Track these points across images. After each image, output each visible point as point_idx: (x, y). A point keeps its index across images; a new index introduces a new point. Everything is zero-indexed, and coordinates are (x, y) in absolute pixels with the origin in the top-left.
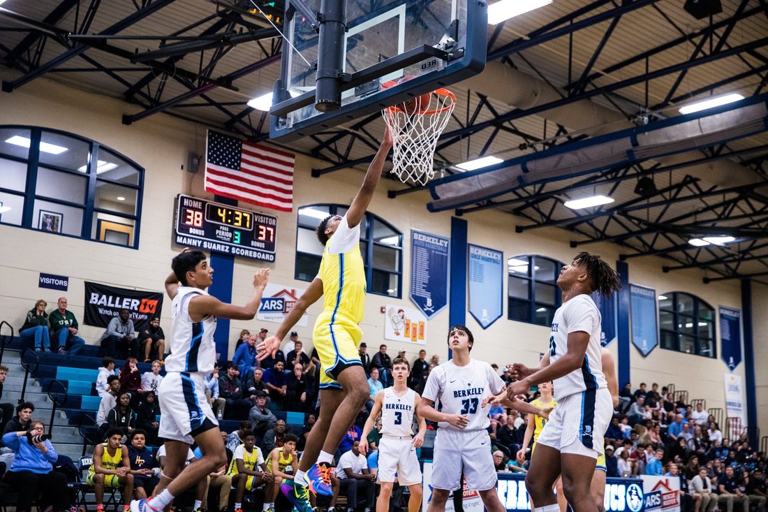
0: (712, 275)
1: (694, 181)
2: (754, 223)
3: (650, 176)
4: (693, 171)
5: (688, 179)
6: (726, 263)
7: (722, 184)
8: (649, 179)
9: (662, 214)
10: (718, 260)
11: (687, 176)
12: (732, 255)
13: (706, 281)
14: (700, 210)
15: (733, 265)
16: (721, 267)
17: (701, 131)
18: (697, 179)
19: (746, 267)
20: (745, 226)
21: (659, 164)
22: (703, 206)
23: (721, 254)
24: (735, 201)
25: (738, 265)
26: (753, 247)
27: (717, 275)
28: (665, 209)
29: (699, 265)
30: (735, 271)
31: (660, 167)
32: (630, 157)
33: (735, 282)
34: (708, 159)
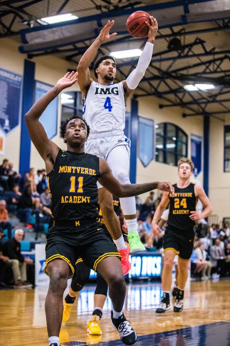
0: (188, 112)
1: (201, 42)
2: (226, 76)
3: (178, 37)
4: (202, 36)
5: (198, 41)
6: (199, 104)
7: (220, 47)
8: (178, 39)
9: (170, 66)
10: (195, 102)
11: (197, 39)
12: (204, 98)
13: (184, 116)
14: (191, 65)
15: (203, 106)
16: (195, 107)
18: (204, 42)
19: (211, 107)
20: (222, 78)
21: (184, 29)
23: (197, 97)
24: (222, 59)
25: (206, 106)
26: (220, 93)
27: (191, 112)
28: (172, 63)
29: (182, 104)
30: (203, 109)
31: (186, 31)
32: (184, 20)
33: (201, 117)
34: (219, 28)
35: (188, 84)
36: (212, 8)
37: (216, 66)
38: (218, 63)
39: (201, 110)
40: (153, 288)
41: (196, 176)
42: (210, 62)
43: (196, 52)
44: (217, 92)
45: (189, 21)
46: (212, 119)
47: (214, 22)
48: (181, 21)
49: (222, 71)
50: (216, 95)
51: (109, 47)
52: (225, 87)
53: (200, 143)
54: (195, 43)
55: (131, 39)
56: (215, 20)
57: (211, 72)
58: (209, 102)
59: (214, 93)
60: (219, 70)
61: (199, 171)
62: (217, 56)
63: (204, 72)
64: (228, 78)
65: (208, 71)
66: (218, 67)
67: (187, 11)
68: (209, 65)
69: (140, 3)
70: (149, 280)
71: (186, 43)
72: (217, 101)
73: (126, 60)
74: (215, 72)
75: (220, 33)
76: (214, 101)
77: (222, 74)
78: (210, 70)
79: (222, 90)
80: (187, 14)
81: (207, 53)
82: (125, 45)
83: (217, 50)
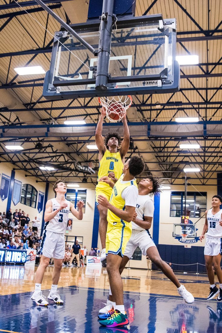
0: (39, 180)
1: (51, 146)
2: (61, 164)
3: (41, 143)
4: (52, 144)
5: (50, 145)
6: (45, 177)
7: (60, 150)
8: (41, 144)
9: (34, 156)
10: (43, 175)
11: (50, 144)
12: (48, 174)
13: (37, 181)
14: (44, 157)
15: (47, 178)
16: (43, 178)
17: (73, 131)
18: (53, 146)
19: (51, 179)
20: (59, 165)
21: (44, 139)
22: (48, 156)
23: (44, 173)
24: (60, 156)
25: (48, 178)
26: (56, 172)
27: (41, 180)
28: (35, 155)
29: (37, 176)
30: (47, 179)
31: (44, 140)
32: (46, 135)
33: (45, 183)
34: (62, 141)
35: (42, 166)
36: (61, 131)
37: (56, 159)
38: (57, 157)
39: (46, 180)
40: (16, 268)
41: (39, 212)
42: (53, 157)
43: (48, 151)
44: (55, 172)
45: (49, 135)
46: (50, 184)
47: (60, 138)
48: (45, 135)
49: (59, 162)
50: (54, 173)
51: (5, 143)
52: (59, 170)
53: (43, 196)
54: (49, 146)
55: (16, 140)
56: (60, 137)
57: (54, 162)
58: (50, 176)
59: (53, 172)
60: (57, 161)
61: (41, 210)
62: (58, 154)
63: (50, 161)
64: (61, 165)
65: (52, 161)
66: (58, 160)
67: (48, 130)
68: (53, 158)
69: (25, 123)
70: (15, 264)
71: (43, 146)
72: (54, 176)
73: (12, 151)
74: (56, 162)
75: (61, 143)
76: (53, 176)
77: (59, 163)
78: (53, 160)
79: (57, 171)
80: (48, 132)
81: (53, 152)
82: (13, 143)
83: (58, 151)
